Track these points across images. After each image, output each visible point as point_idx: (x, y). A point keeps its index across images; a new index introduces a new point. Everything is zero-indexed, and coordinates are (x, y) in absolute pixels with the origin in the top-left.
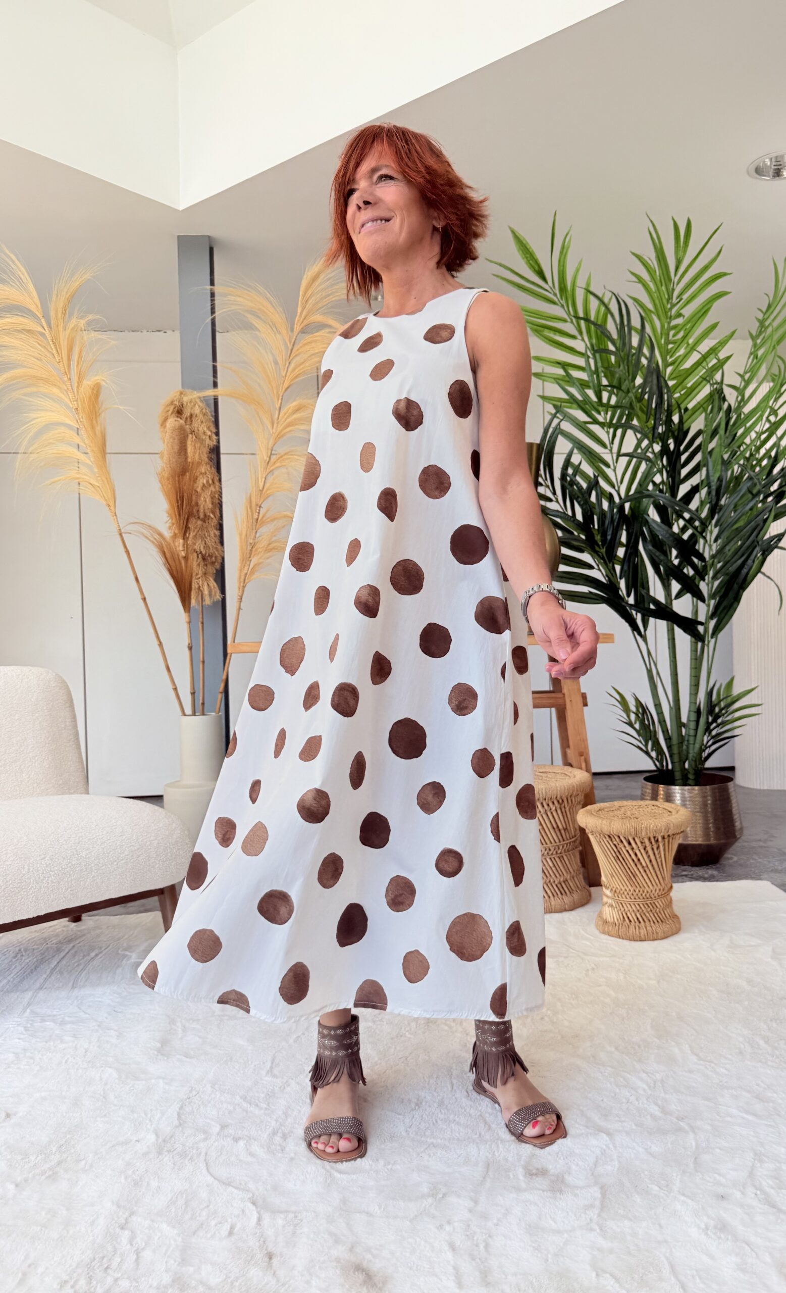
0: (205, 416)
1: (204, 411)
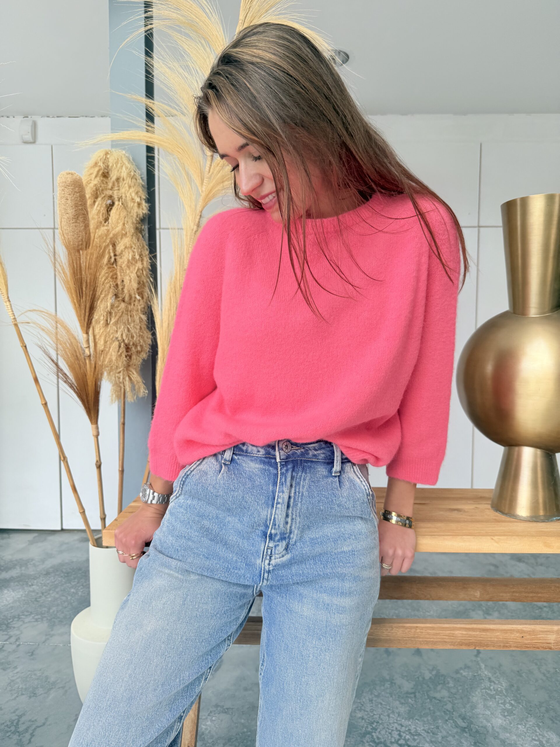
0: (133, 180)
1: (132, 174)
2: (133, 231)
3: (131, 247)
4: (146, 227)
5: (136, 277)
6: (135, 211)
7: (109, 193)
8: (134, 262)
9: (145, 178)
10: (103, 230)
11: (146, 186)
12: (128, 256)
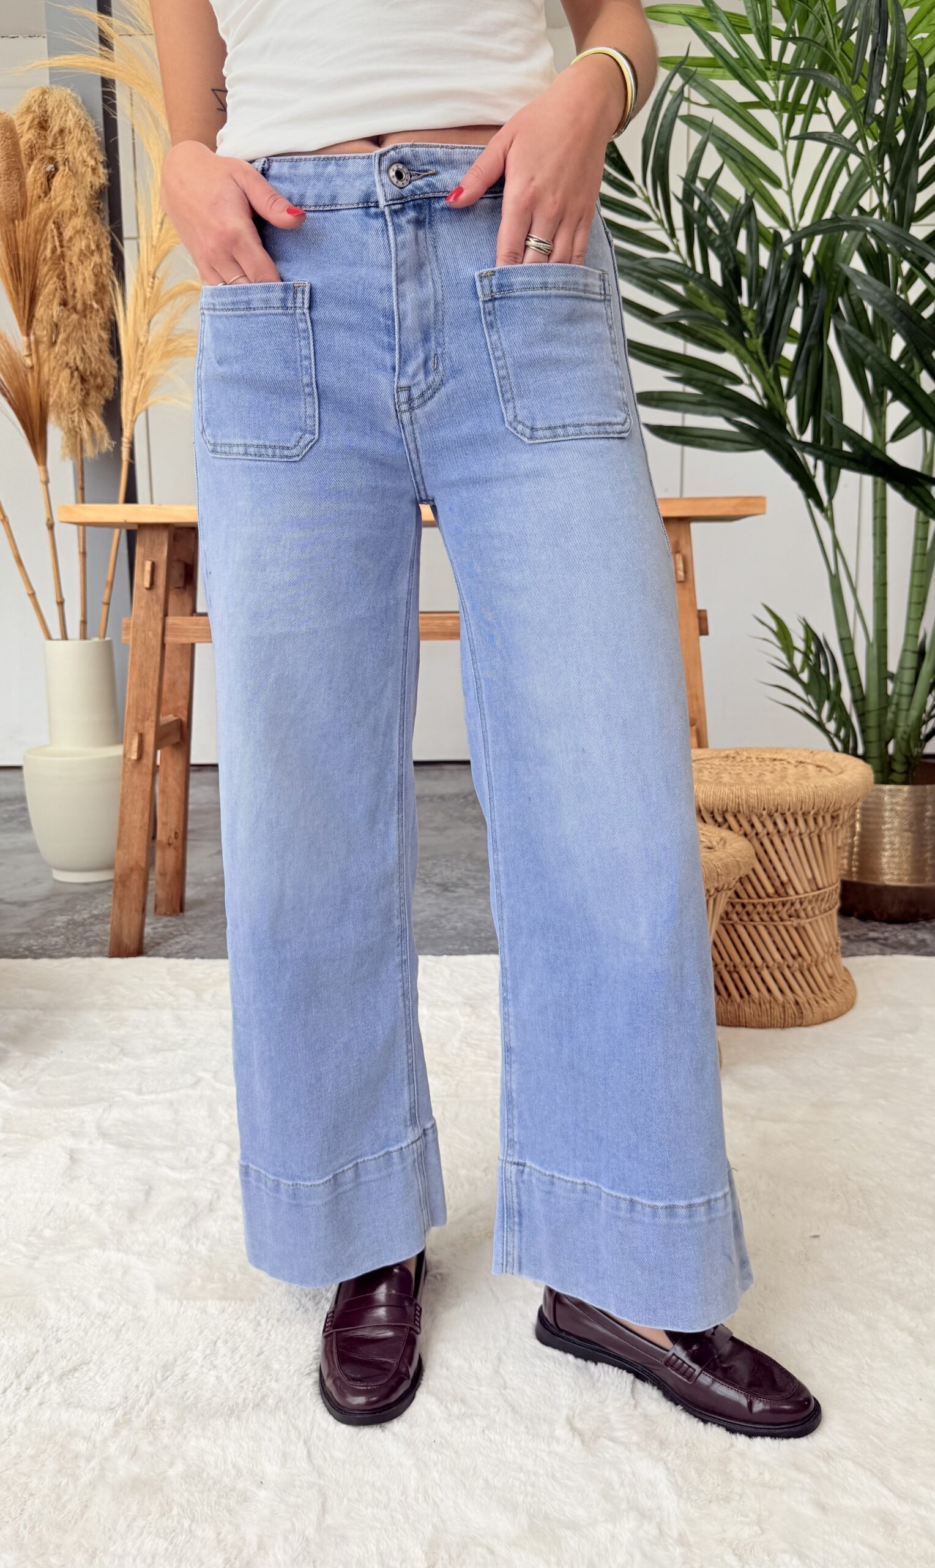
0: (85, 132)
1: (83, 123)
2: (85, 208)
3: (84, 232)
4: (104, 205)
5: (93, 277)
6: (89, 180)
7: (50, 152)
8: (89, 254)
9: (102, 129)
10: (42, 207)
11: (104, 145)
12: (80, 244)
